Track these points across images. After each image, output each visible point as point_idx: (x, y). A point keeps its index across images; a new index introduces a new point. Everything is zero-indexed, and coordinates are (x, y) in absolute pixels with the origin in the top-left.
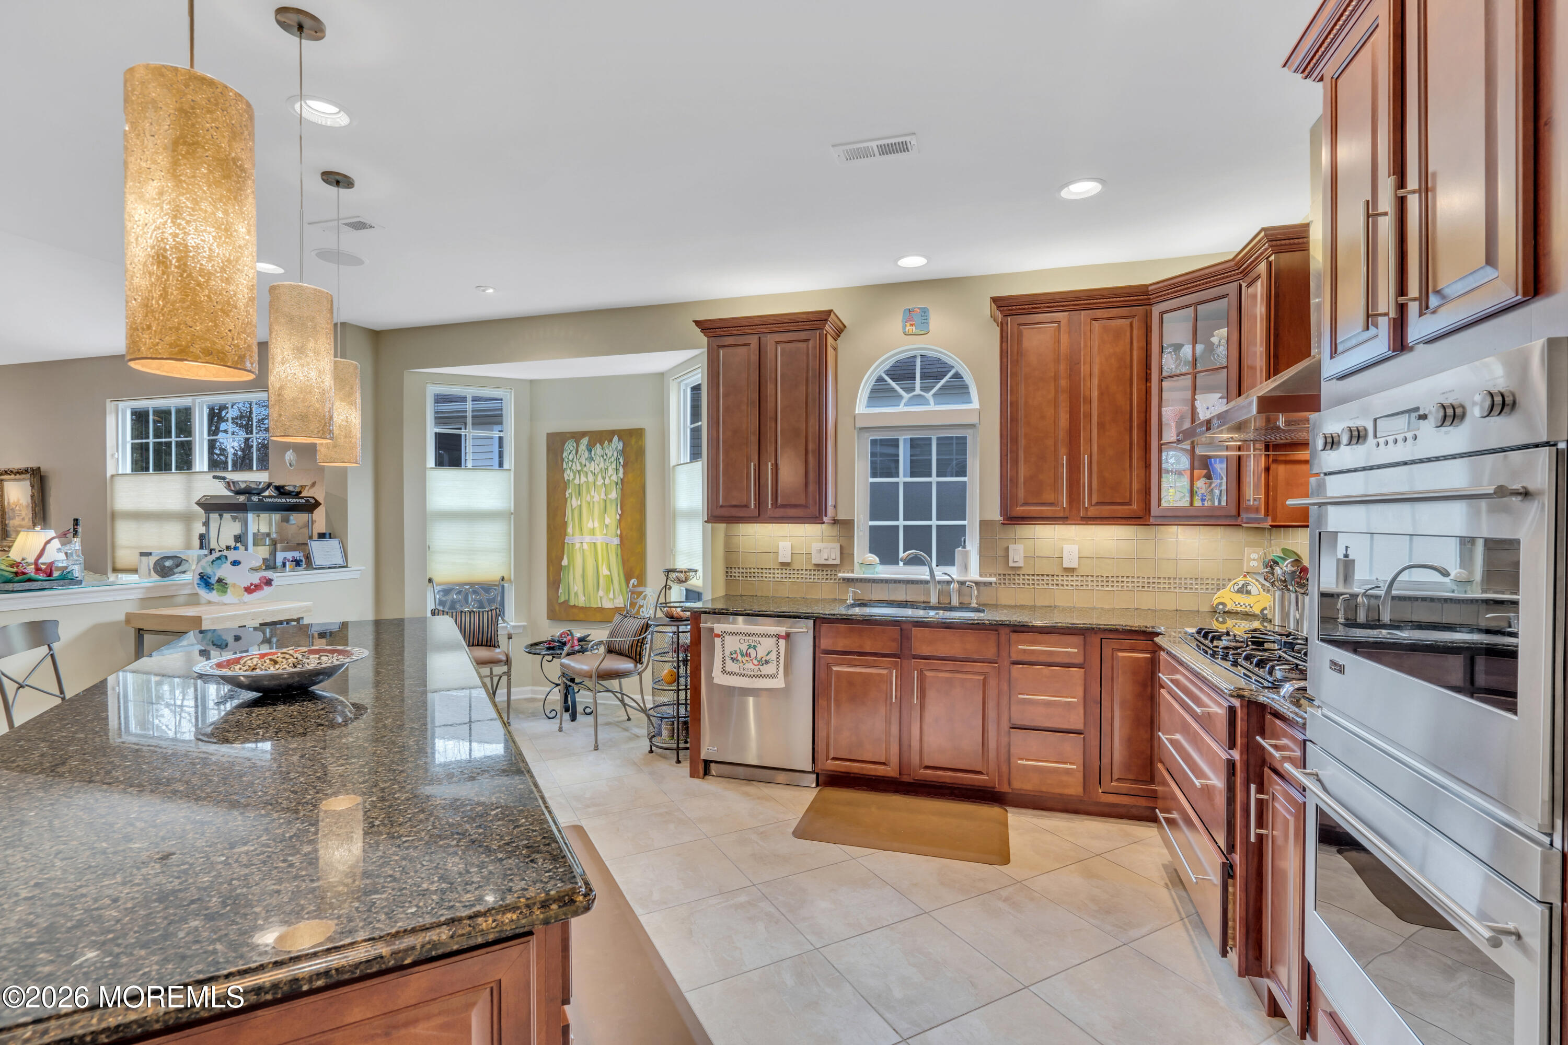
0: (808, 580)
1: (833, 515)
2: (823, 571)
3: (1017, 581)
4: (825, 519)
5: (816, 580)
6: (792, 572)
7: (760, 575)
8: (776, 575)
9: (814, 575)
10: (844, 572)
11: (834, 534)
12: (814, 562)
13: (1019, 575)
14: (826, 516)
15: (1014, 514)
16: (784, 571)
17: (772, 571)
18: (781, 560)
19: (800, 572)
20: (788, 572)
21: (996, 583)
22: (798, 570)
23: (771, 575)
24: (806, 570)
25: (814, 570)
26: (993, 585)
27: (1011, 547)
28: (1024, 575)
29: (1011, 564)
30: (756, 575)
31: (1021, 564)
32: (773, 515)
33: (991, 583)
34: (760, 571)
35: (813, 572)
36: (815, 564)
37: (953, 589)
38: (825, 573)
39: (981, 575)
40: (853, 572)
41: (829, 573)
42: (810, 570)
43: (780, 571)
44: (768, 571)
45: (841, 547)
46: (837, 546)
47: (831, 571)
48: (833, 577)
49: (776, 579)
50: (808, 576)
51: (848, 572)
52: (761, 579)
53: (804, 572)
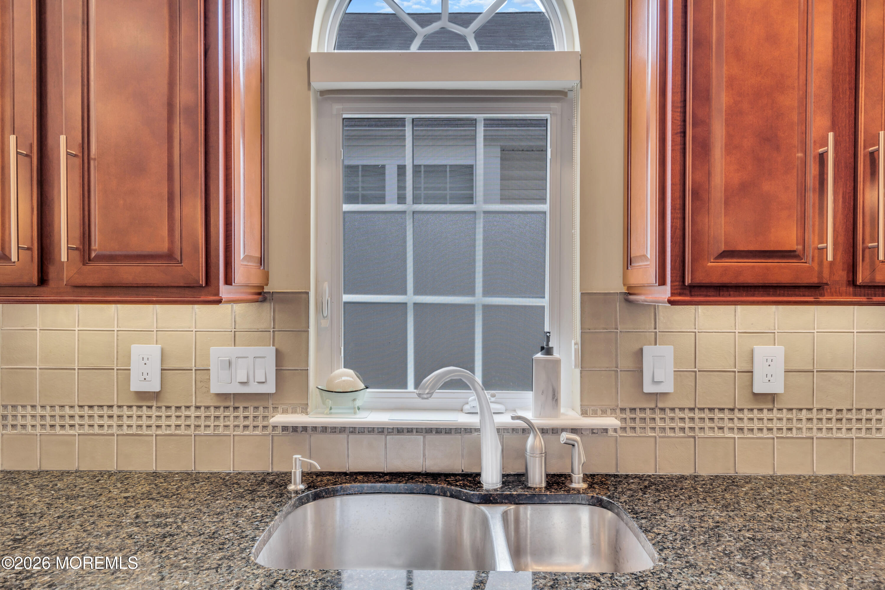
0: (202, 431)
1: (256, 281)
2: (236, 408)
3: (660, 424)
4: (224, 291)
5: (221, 430)
6: (163, 413)
7: (86, 421)
8: (126, 421)
9: (217, 417)
10: (285, 411)
11: (263, 326)
12: (215, 388)
13: (663, 410)
14: (228, 281)
15: (702, 278)
16: (145, 412)
17: (115, 411)
18: (136, 386)
19: (184, 413)
20: (154, 412)
21: (615, 430)
22: (178, 408)
23: (114, 422)
24: (198, 408)
25: (216, 408)
26: (611, 433)
27: (649, 351)
28: (673, 409)
29: (648, 388)
30: (77, 421)
31: (668, 387)
32: (80, 281)
33: (606, 430)
34: (86, 412)
35: (212, 412)
36: (218, 395)
37: (533, 448)
38: (241, 413)
39: (584, 413)
40: (305, 410)
41: (251, 413)
42: (207, 408)
43: (134, 411)
44: (105, 412)
45: (279, 355)
46: (270, 352)
47: (256, 408)
48: (260, 423)
49: (125, 430)
50: (202, 422)
51: (294, 412)
52: (86, 430)
53: (192, 413)
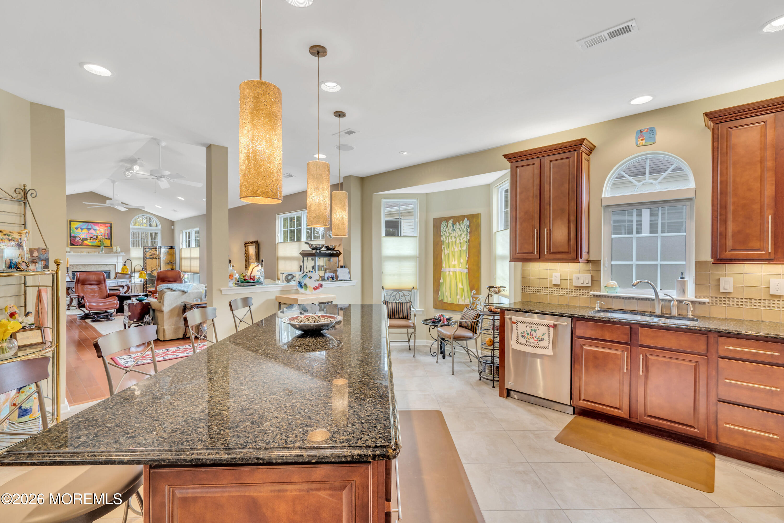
0: (571, 295)
1: (587, 258)
2: (580, 290)
3: (727, 302)
4: (580, 260)
5: (576, 295)
6: (560, 290)
7: (541, 291)
8: (551, 292)
9: (575, 292)
10: (594, 291)
11: (588, 269)
12: (574, 284)
13: (729, 298)
14: (581, 258)
15: (723, 257)
16: (556, 289)
17: (548, 289)
18: (554, 283)
19: (566, 290)
20: (558, 290)
21: (709, 303)
22: (564, 289)
23: (548, 291)
24: (570, 289)
25: (575, 289)
26: (707, 304)
27: (722, 280)
28: (733, 298)
29: (722, 290)
30: (539, 291)
31: (731, 290)
32: (548, 258)
33: (704, 303)
34: (541, 289)
35: (573, 291)
36: (575, 286)
37: (673, 305)
38: (581, 291)
39: (696, 297)
40: (600, 291)
41: (584, 291)
42: (572, 289)
43: (553, 289)
44: (546, 289)
45: (592, 277)
46: (590, 276)
47: (586, 290)
48: (587, 294)
49: (551, 294)
50: (571, 293)
51: (597, 291)
52: (542, 293)
53: (568, 290)
